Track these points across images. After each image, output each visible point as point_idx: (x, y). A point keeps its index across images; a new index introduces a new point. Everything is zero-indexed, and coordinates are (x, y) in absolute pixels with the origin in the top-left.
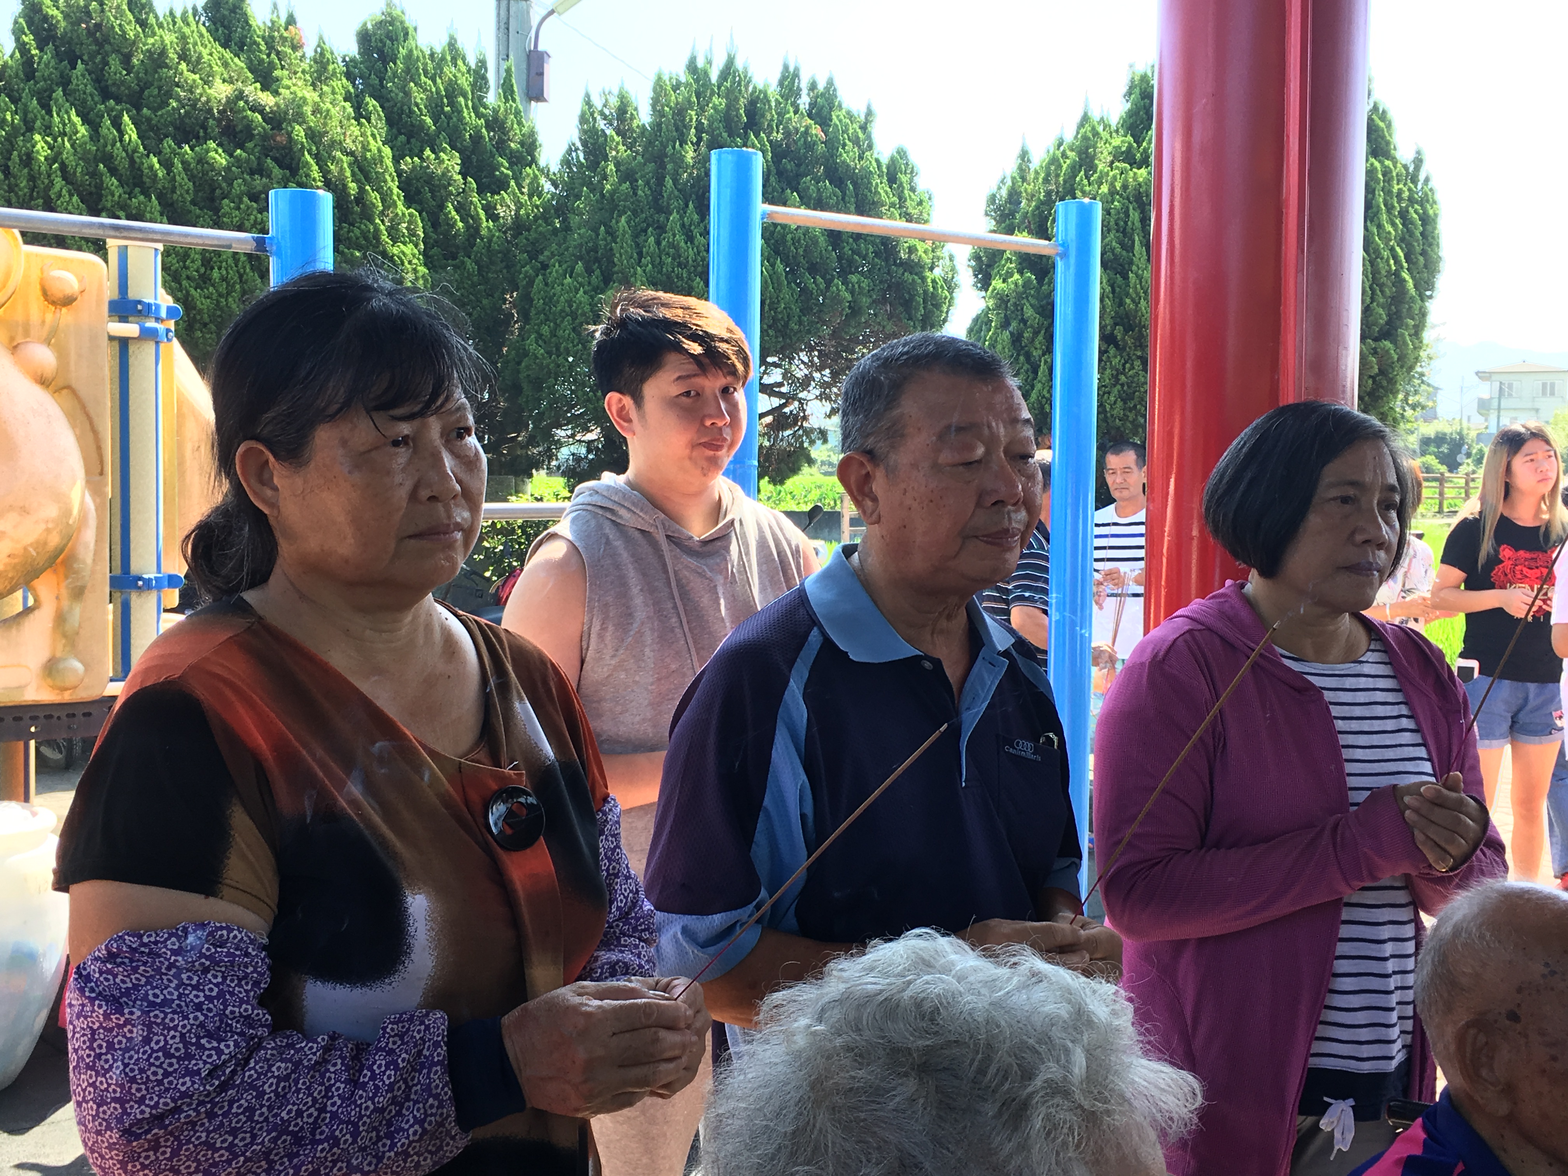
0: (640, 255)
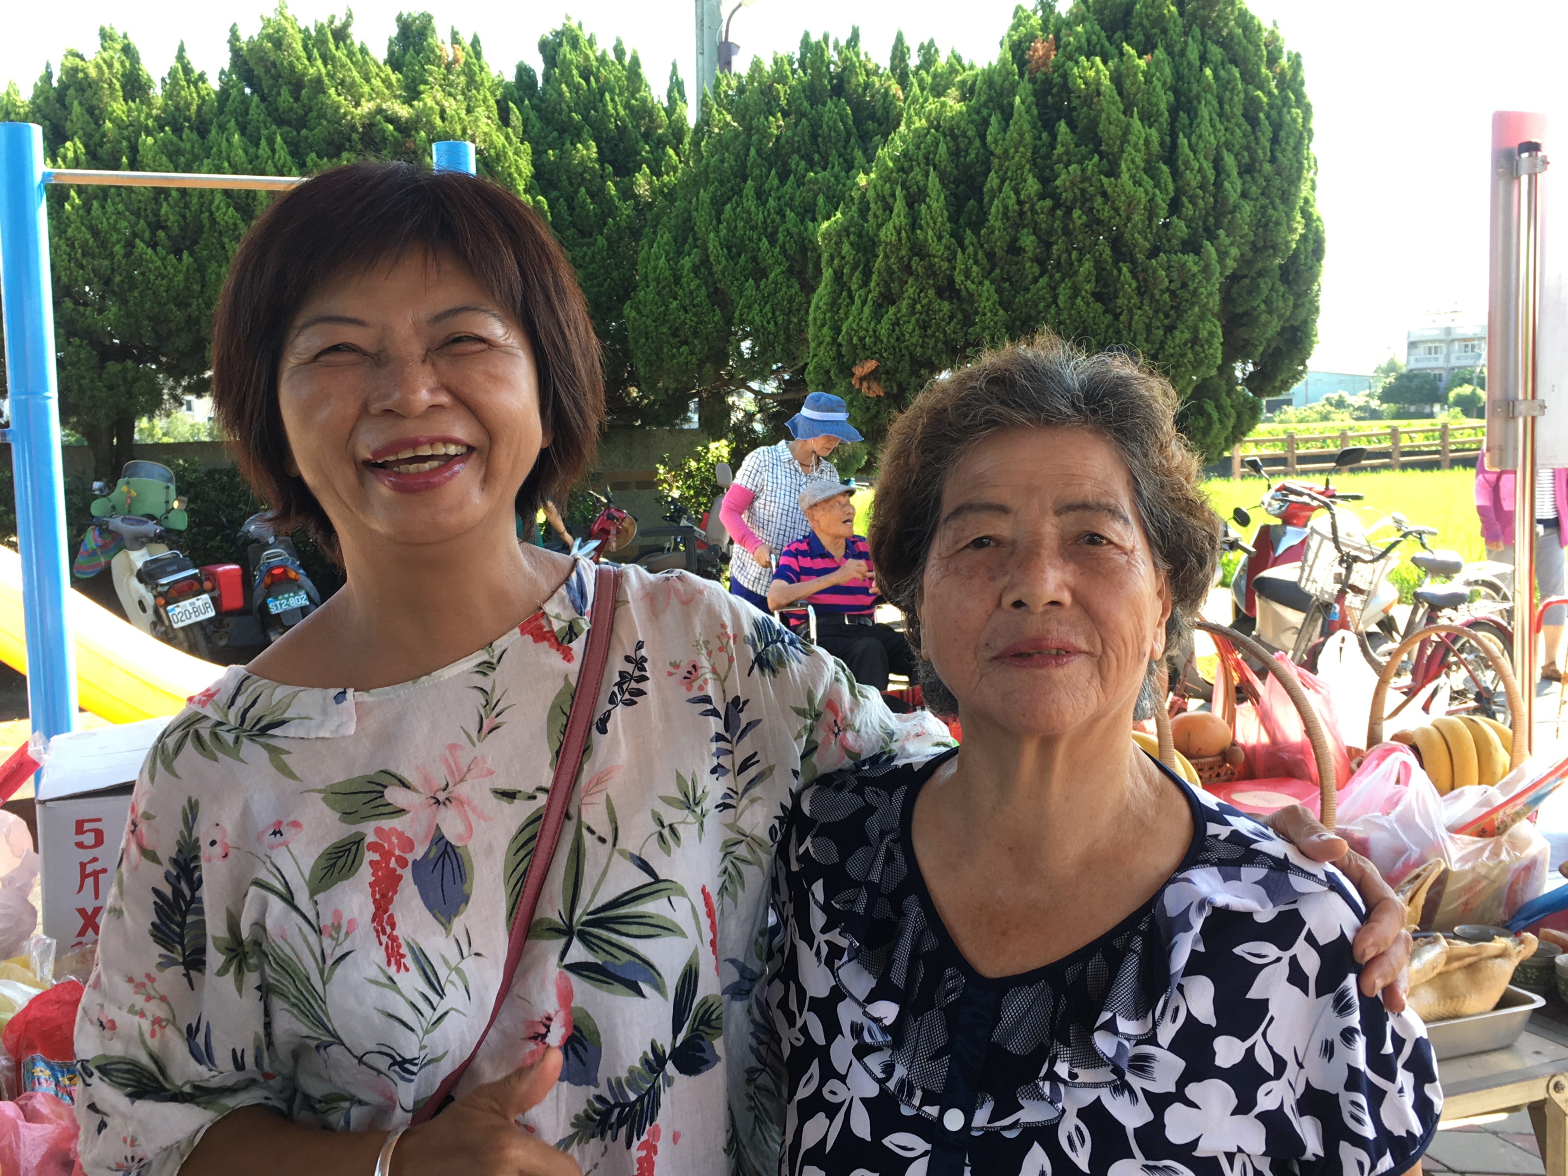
0: (719, 222)
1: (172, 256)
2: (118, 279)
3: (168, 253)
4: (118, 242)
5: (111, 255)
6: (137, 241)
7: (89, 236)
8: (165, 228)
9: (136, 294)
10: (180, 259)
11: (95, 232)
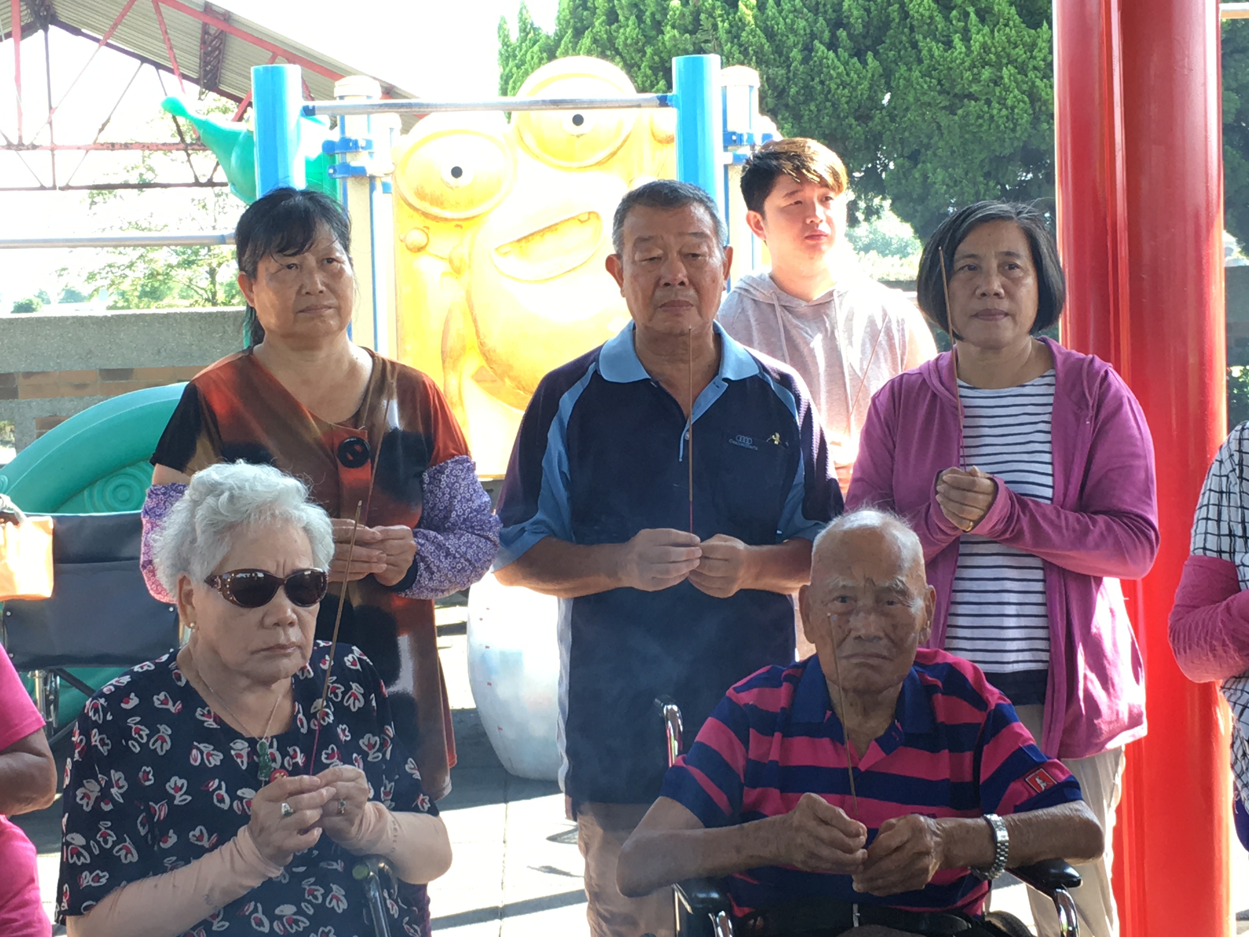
1: (855, 59)
2: (793, 90)
3: (851, 56)
4: (795, 45)
5: (787, 63)
6: (816, 43)
7: (764, 41)
8: (846, 26)
9: (813, 107)
10: (864, 63)
11: (770, 34)
